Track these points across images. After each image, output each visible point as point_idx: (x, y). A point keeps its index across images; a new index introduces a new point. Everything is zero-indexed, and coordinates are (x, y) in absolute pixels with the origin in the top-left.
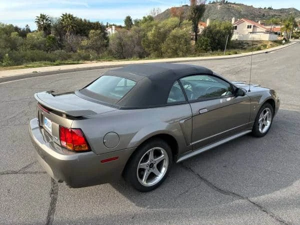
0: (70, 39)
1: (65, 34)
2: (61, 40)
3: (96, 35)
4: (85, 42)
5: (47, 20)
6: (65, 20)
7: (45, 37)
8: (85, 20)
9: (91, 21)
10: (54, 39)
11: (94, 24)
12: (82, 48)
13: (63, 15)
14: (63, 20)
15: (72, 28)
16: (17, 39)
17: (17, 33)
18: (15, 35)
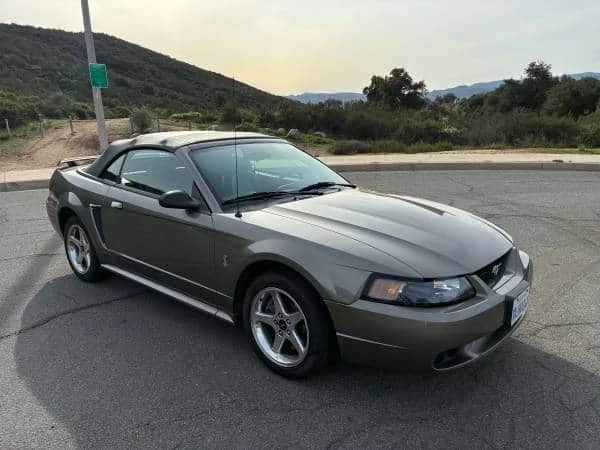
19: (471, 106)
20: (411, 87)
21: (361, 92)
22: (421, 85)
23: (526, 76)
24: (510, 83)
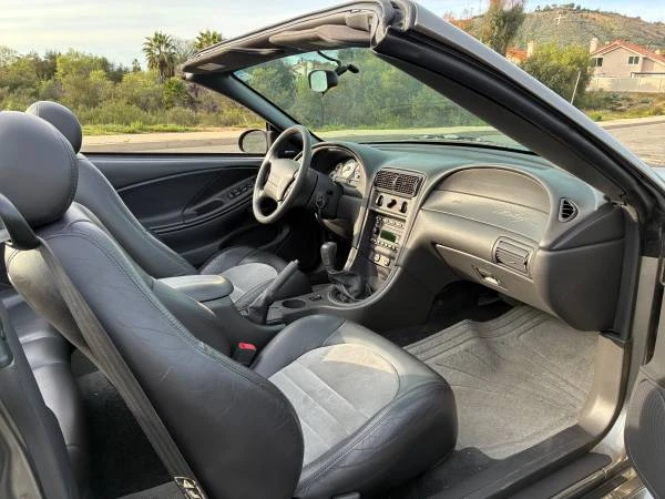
2: (195, 89)
3: (267, 78)
5: (167, 46)
7: (162, 82)
10: (179, 87)
13: (202, 34)
14: (200, 46)
16: (103, 85)
17: (101, 72)
18: (96, 76)
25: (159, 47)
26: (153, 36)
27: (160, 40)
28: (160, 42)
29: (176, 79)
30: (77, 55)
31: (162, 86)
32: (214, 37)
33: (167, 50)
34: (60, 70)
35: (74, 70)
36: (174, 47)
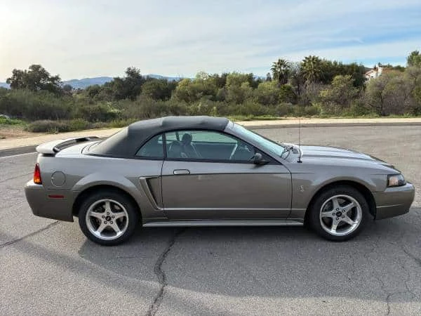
0: (309, 88)
1: (304, 83)
2: (298, 90)
3: (344, 82)
4: (325, 92)
5: (285, 66)
6: (307, 64)
7: (279, 87)
8: (336, 63)
9: (343, 64)
10: (289, 89)
11: (348, 67)
12: (319, 100)
13: (306, 58)
14: (304, 65)
15: (315, 74)
16: (247, 90)
17: (248, 83)
18: (245, 85)
19: (90, 94)
20: (49, 79)
21: (5, 81)
22: (57, 78)
23: (126, 76)
24: (117, 79)
25: (280, 67)
26: (277, 62)
27: (281, 63)
28: (281, 64)
29: (289, 84)
30: (237, 74)
31: (279, 89)
32: (313, 59)
33: (285, 69)
34: (228, 83)
35: (235, 82)
36: (289, 67)
